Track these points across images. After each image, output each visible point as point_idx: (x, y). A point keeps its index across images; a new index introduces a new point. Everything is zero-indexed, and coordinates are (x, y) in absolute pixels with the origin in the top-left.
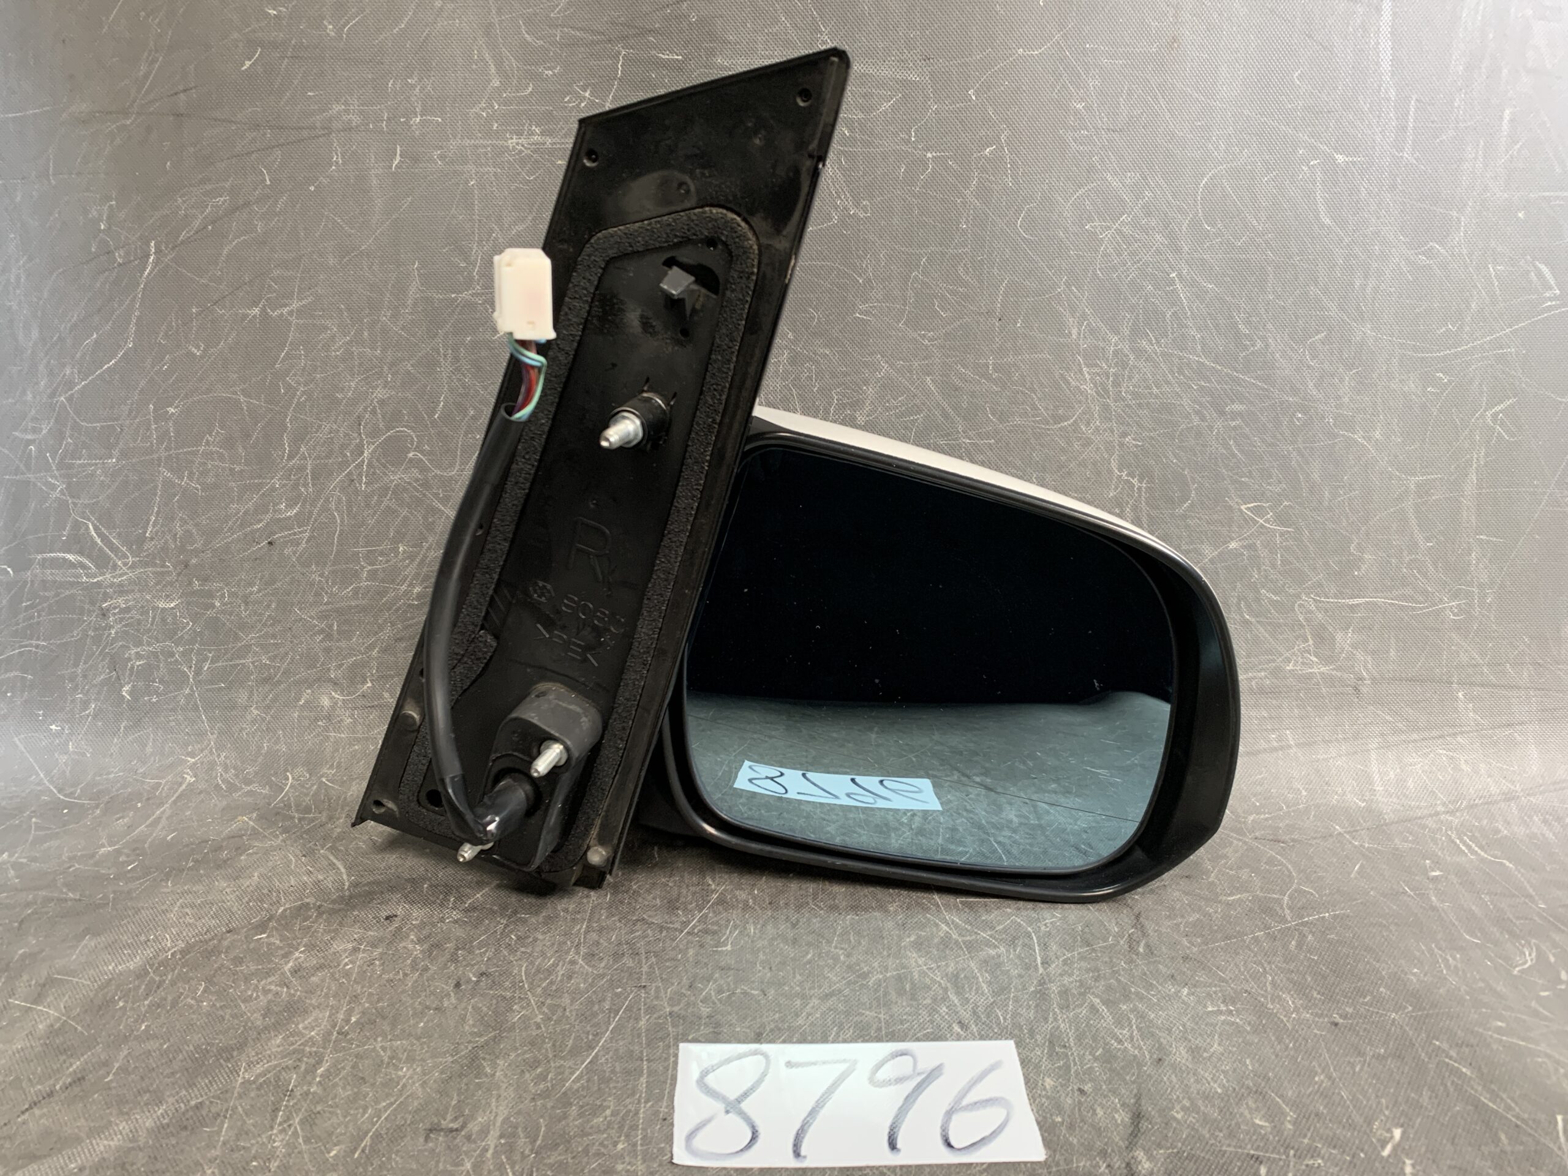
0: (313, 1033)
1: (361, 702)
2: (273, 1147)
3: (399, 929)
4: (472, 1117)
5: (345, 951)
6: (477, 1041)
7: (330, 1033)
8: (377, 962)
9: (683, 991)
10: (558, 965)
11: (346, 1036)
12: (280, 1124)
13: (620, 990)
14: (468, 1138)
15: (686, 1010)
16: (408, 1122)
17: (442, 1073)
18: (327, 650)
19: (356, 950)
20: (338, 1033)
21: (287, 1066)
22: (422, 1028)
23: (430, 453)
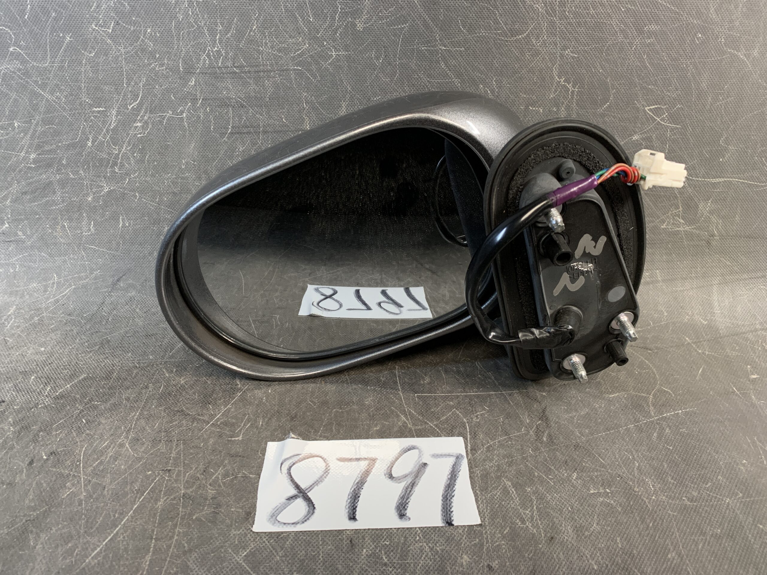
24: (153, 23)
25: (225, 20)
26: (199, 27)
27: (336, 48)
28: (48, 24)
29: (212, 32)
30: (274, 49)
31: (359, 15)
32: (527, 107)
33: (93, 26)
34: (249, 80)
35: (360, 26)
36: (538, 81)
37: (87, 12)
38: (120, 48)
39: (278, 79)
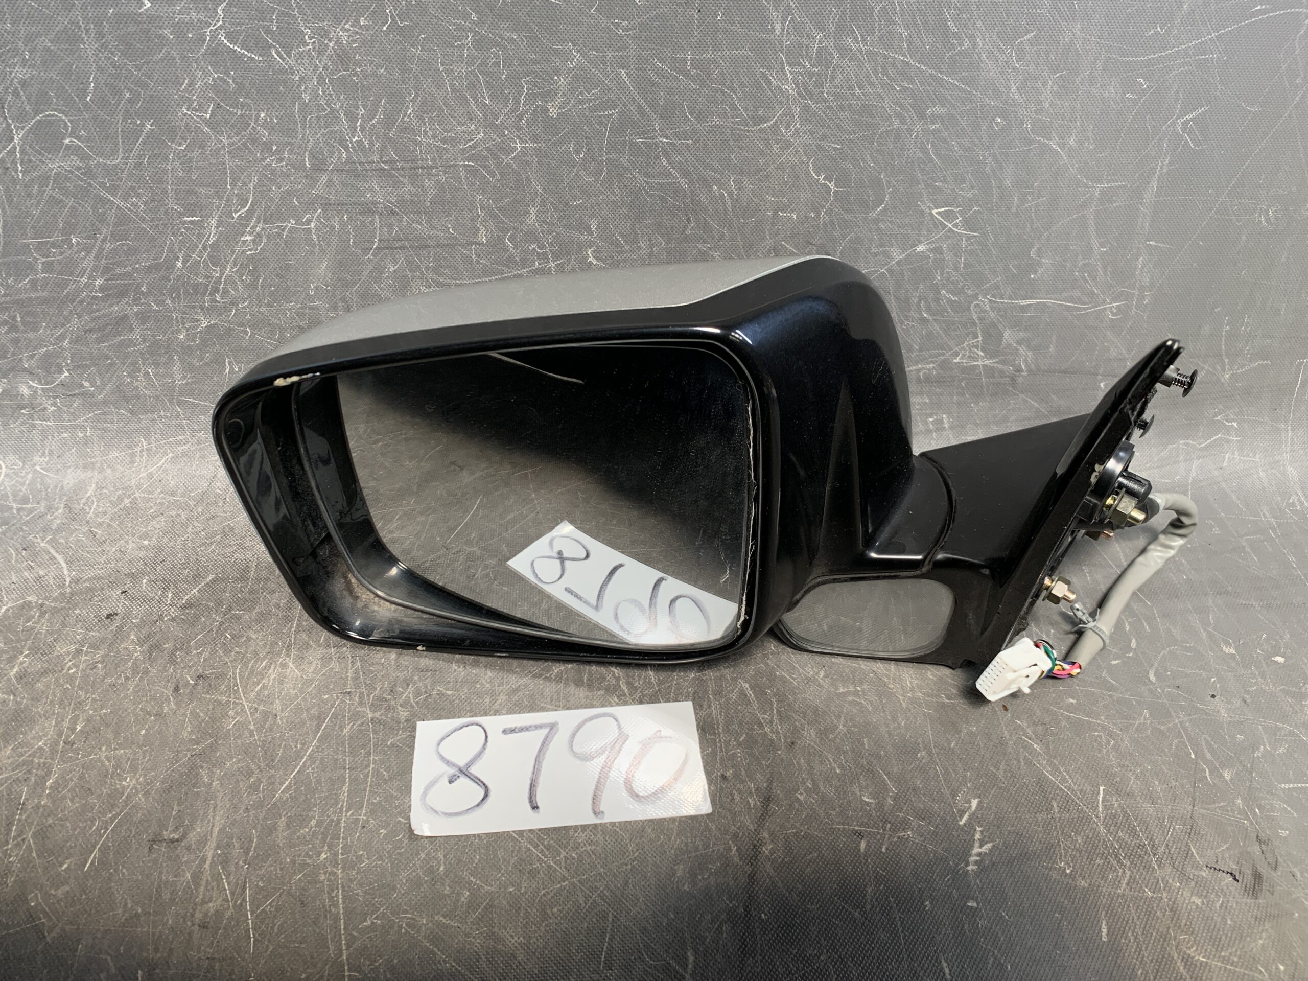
0: (40, 744)
1: (61, 390)
2: (10, 862)
3: (120, 628)
4: (191, 827)
5: (68, 653)
6: (195, 749)
7: (56, 743)
8: (100, 666)
9: (384, 696)
10: (270, 667)
11: (72, 746)
12: (15, 838)
13: (327, 696)
14: (188, 848)
15: (386, 716)
16: (133, 833)
17: (163, 783)
18: (16, 341)
19: (79, 652)
20: (65, 743)
21: (18, 778)
22: (144, 736)
23: (88, 139)
24: (269, 106)
25: (369, 102)
26: (333, 110)
27: (521, 139)
28: (120, 108)
29: (352, 117)
30: (437, 139)
31: (552, 97)
32: (775, 213)
33: (184, 109)
34: (402, 179)
35: (553, 112)
36: (790, 180)
37: (175, 92)
38: (221, 138)
39: (442, 178)
